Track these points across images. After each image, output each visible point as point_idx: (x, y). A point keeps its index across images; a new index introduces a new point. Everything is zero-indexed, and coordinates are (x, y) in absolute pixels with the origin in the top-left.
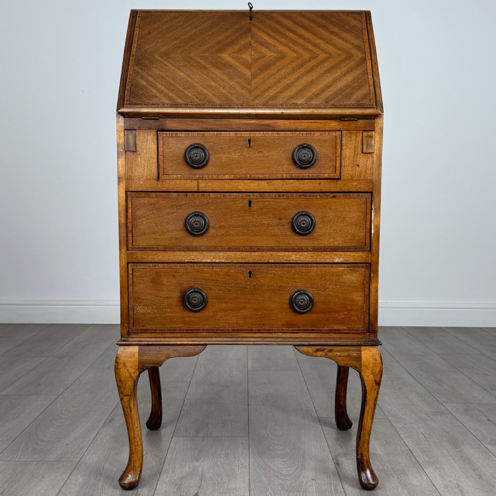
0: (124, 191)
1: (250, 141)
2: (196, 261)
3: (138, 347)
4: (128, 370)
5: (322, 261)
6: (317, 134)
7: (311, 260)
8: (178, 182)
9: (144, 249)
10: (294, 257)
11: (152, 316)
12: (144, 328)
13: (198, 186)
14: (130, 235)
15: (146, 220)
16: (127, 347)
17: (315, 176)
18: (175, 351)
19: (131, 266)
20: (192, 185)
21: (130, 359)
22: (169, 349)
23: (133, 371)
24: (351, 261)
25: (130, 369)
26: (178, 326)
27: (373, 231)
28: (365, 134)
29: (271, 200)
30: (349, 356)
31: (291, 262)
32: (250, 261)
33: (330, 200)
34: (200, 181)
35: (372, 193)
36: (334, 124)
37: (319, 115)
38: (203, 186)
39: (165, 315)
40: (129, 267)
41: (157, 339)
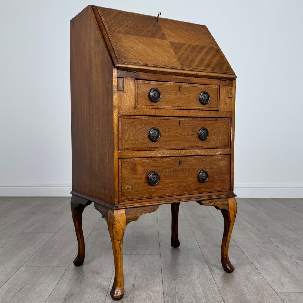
0: (117, 115)
1: (180, 88)
2: (154, 156)
3: (124, 209)
4: (120, 225)
5: (212, 154)
6: (210, 86)
7: (206, 154)
8: (145, 110)
9: (127, 150)
10: (199, 152)
11: (131, 190)
12: (128, 198)
13: (155, 112)
14: (120, 142)
15: (128, 132)
16: (118, 210)
17: (208, 109)
18: (144, 210)
19: (121, 161)
20: (152, 112)
21: (121, 218)
22: (141, 209)
23: (123, 225)
24: (223, 153)
25: (122, 224)
26: (145, 195)
27: (232, 138)
28: (229, 88)
29: (189, 121)
30: (224, 204)
31: (198, 155)
32: (180, 155)
33: (214, 122)
34: (156, 110)
35: (231, 118)
36: (216, 82)
37: (212, 76)
38: (158, 113)
39: (138, 189)
40: (120, 161)
41: (134, 204)
